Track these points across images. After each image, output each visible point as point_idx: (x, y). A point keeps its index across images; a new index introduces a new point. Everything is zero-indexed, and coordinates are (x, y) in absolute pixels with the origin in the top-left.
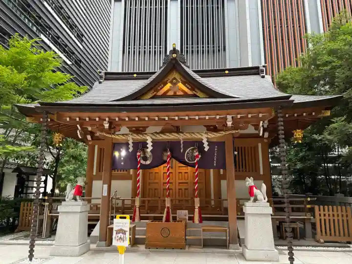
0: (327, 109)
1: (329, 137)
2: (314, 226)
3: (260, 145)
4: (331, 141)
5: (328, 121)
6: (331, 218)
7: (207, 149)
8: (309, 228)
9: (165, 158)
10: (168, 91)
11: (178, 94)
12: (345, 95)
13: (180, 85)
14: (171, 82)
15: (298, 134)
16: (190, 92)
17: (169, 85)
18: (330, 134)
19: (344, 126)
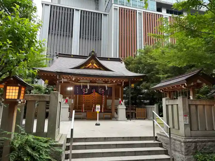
0: (142, 78)
1: (142, 87)
2: (135, 114)
3: (120, 88)
4: (142, 88)
5: (141, 82)
6: (141, 112)
7: (107, 89)
8: (134, 114)
9: (93, 91)
10: (90, 66)
11: (93, 68)
12: (147, 75)
13: (95, 65)
14: (92, 63)
15: (133, 85)
16: (98, 67)
17: (90, 64)
18: (142, 86)
19: (146, 84)
